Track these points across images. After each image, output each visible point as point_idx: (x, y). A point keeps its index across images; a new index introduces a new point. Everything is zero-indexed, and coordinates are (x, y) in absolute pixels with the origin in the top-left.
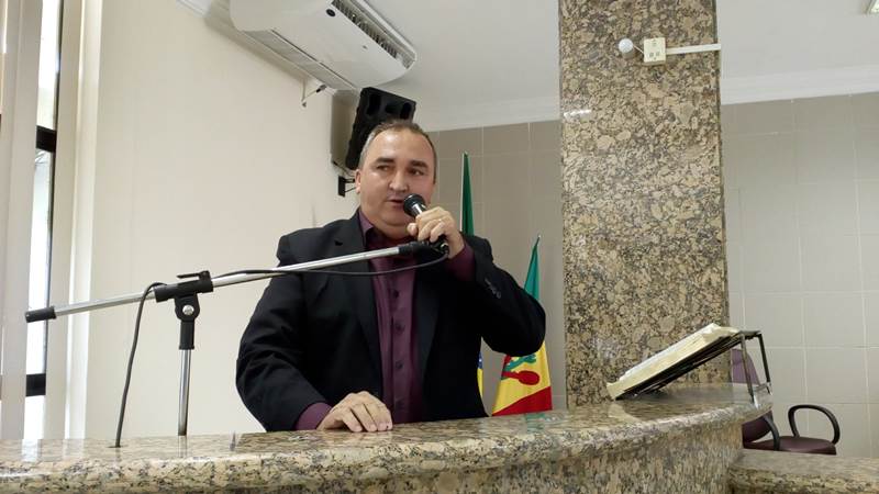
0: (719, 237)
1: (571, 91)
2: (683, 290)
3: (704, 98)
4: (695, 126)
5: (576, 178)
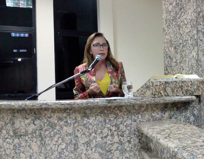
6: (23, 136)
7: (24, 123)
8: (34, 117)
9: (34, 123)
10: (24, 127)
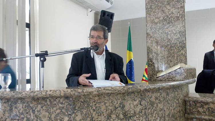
0: (185, 42)
1: (148, 8)
2: (176, 56)
3: (181, 8)
4: (178, 15)
5: (150, 29)
6: (132, 117)
7: (133, 104)
8: (141, 98)
9: (140, 104)
10: (133, 109)
